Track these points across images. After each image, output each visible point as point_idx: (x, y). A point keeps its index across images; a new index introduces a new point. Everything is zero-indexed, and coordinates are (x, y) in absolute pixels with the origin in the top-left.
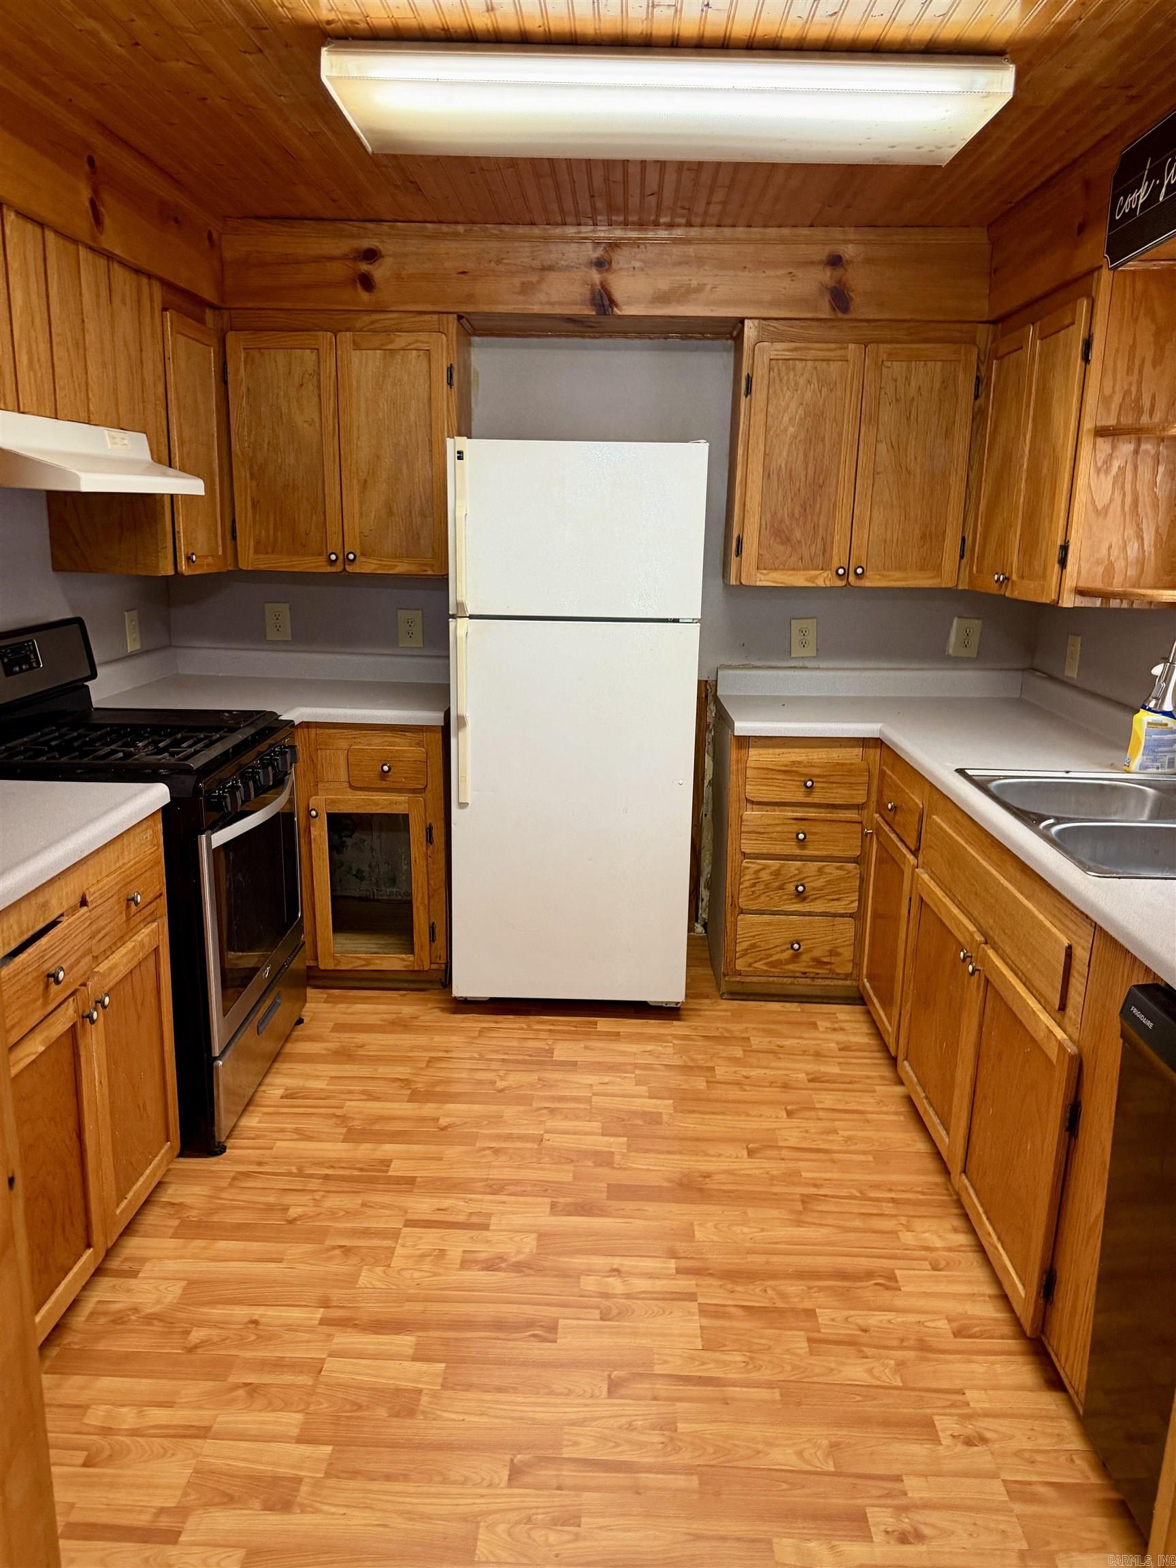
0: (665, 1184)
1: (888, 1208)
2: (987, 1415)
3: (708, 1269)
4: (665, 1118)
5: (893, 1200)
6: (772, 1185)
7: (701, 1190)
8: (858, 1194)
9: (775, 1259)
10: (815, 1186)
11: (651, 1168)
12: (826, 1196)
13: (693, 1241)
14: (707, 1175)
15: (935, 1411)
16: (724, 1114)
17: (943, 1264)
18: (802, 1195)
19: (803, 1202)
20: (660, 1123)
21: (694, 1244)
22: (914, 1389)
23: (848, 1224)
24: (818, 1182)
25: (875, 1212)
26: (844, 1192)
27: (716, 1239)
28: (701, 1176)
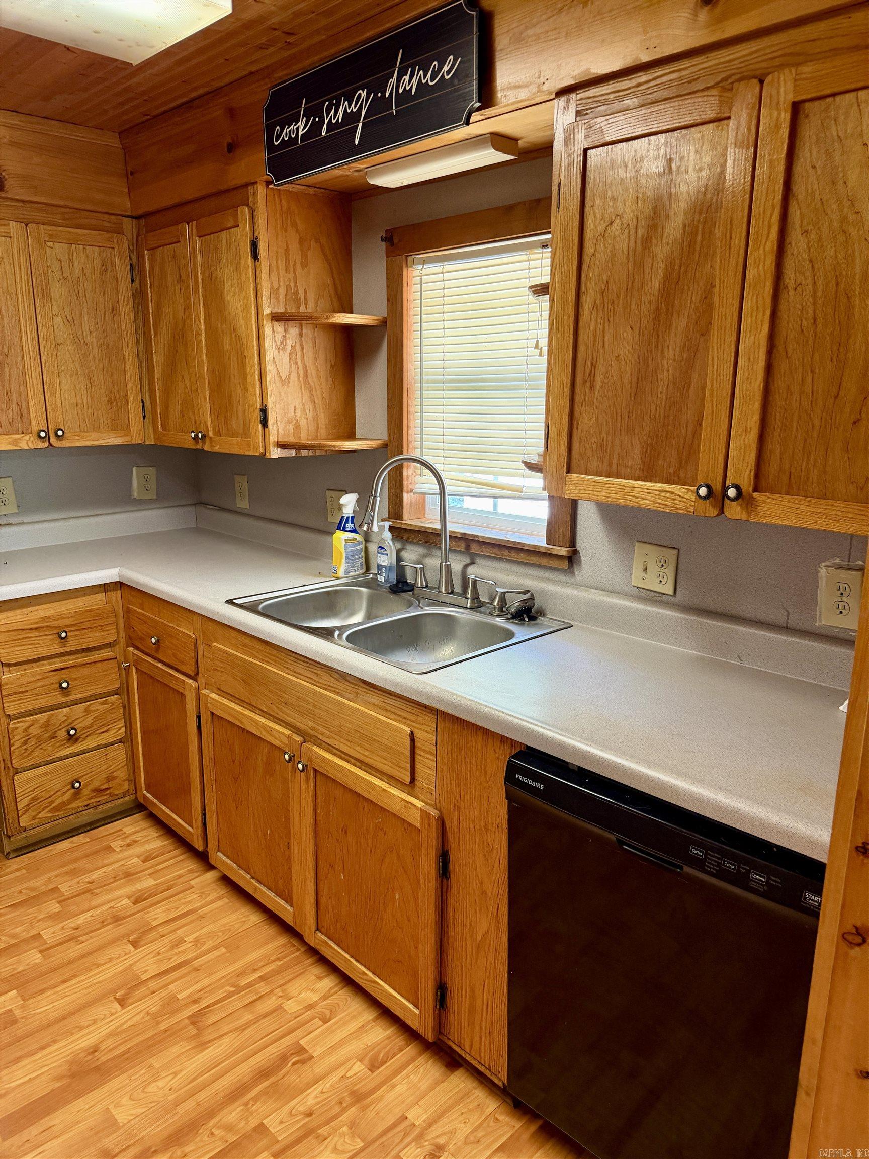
0: (58, 1084)
1: (263, 988)
2: (431, 1123)
3: (150, 1148)
4: (18, 1013)
5: (262, 979)
6: (158, 1023)
7: (97, 1069)
8: (232, 989)
9: (202, 1096)
10: (195, 1002)
11: (32, 1076)
12: (208, 1006)
13: (119, 1128)
14: (95, 1050)
15: (398, 1149)
16: (75, 976)
17: (328, 1012)
18: (189, 1018)
19: (193, 1023)
20: (14, 1022)
21: (121, 1131)
22: (374, 1141)
23: (241, 1022)
24: (196, 996)
25: (255, 997)
26: (221, 994)
27: (139, 1111)
28: (89, 1054)
